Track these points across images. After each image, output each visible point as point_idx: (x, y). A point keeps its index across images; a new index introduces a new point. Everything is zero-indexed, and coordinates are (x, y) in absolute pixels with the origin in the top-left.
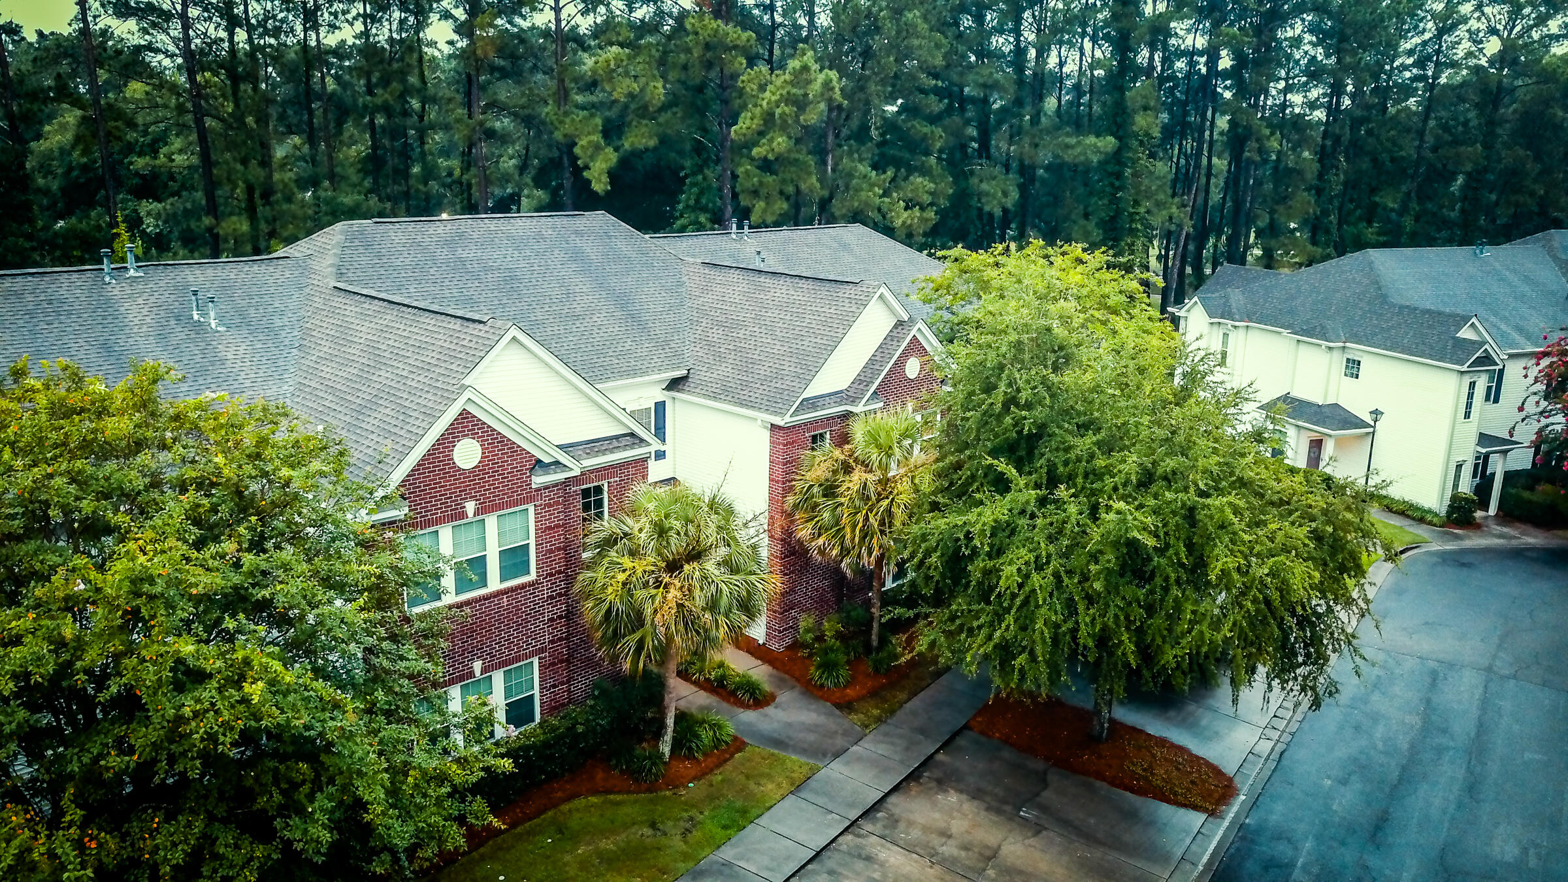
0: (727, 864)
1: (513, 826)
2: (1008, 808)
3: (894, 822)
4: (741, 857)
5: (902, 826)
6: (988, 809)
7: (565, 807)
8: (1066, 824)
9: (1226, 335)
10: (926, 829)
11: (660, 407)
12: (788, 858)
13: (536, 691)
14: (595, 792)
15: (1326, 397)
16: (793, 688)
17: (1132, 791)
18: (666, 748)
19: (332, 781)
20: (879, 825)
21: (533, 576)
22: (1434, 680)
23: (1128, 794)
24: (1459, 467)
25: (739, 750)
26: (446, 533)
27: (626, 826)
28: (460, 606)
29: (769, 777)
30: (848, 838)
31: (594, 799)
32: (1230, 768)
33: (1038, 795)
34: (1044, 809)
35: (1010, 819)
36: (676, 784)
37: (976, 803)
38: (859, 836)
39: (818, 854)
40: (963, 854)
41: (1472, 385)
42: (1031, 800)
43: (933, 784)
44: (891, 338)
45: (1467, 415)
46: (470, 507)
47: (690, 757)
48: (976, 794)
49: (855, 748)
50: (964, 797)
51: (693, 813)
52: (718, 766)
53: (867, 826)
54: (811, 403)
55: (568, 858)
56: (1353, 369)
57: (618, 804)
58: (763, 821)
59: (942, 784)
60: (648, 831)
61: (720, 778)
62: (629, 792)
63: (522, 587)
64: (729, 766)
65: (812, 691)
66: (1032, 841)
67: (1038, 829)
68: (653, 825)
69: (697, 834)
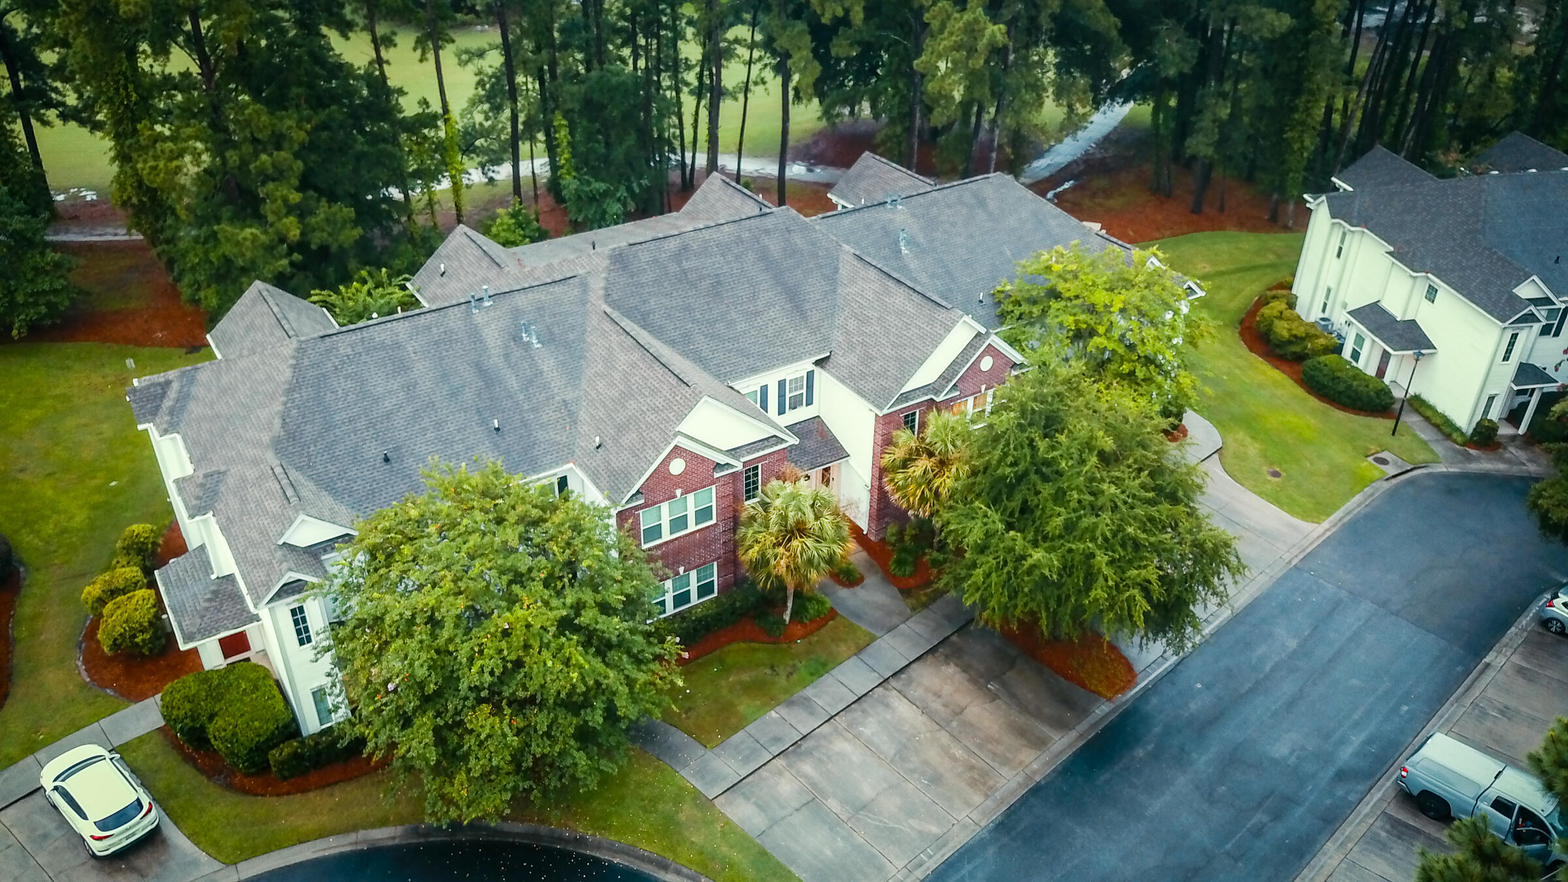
0: (807, 699)
1: (697, 657)
2: (981, 681)
3: (910, 682)
4: (816, 696)
5: (914, 685)
6: (969, 681)
7: (726, 649)
8: (1012, 695)
9: (1344, 234)
10: (927, 690)
11: (810, 375)
12: (842, 700)
13: (715, 578)
14: (744, 640)
15: (1404, 314)
16: (877, 572)
17: (1066, 678)
18: (787, 617)
19: (603, 693)
20: (901, 683)
21: (714, 521)
22: (1334, 609)
23: (1062, 679)
24: (1491, 399)
25: (833, 618)
26: (665, 506)
27: (758, 666)
28: (672, 541)
29: (845, 641)
30: (880, 689)
31: (743, 645)
32: (1138, 667)
33: (1004, 674)
34: (1004, 685)
35: (980, 689)
36: (791, 640)
37: (963, 675)
38: (886, 689)
39: (860, 698)
40: (943, 709)
41: (1514, 336)
42: (998, 677)
43: (942, 658)
44: (971, 346)
45: (1506, 358)
46: (678, 492)
47: (802, 623)
48: (965, 669)
49: (902, 626)
50: (958, 669)
51: (796, 662)
52: (818, 629)
53: (893, 683)
54: (905, 397)
55: (723, 683)
56: (1431, 294)
57: (755, 650)
58: (834, 672)
59: (947, 659)
60: (768, 671)
61: (816, 638)
62: (763, 642)
63: (708, 527)
64: (823, 631)
65: (890, 578)
66: (987, 706)
67: (994, 697)
68: (772, 668)
69: (795, 677)
